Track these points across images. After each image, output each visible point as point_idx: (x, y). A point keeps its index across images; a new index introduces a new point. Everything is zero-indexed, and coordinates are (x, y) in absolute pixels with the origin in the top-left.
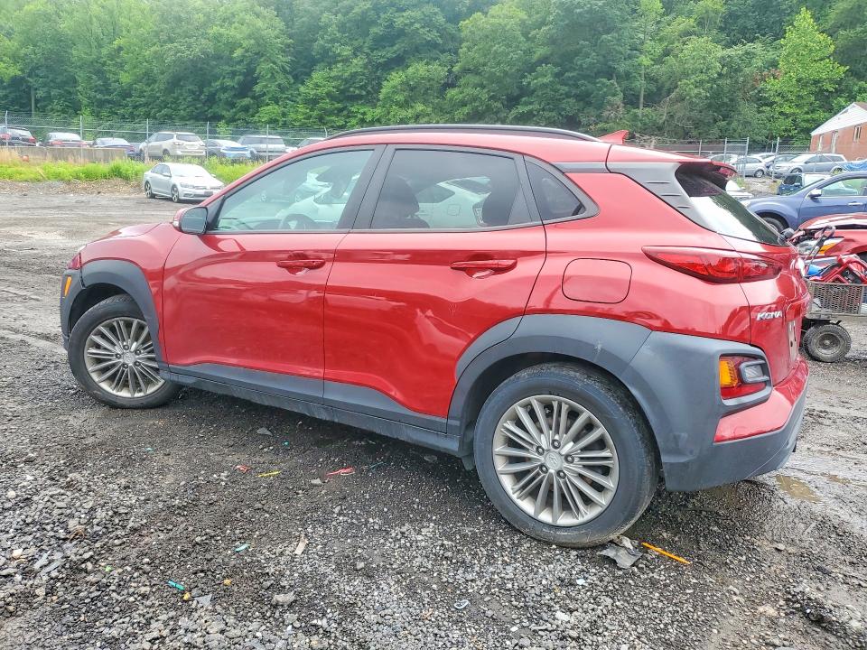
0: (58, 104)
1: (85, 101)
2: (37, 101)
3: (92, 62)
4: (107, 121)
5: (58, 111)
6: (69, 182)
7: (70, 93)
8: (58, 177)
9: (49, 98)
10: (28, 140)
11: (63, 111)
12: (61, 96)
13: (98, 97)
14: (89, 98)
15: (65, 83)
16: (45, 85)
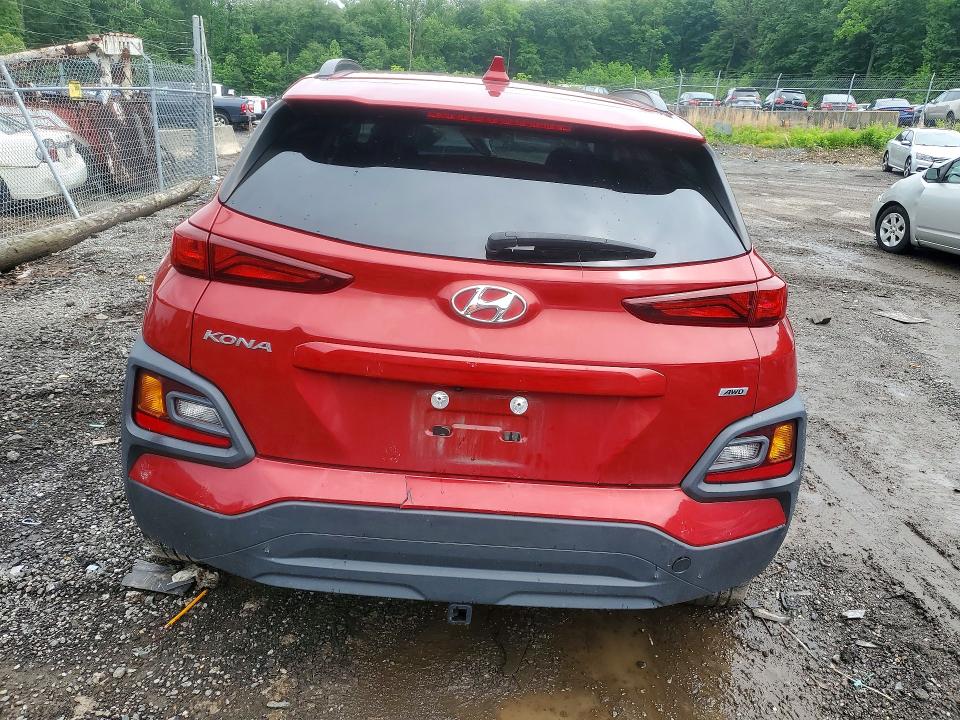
0: (897, 61)
1: (928, 55)
2: (876, 60)
3: (950, 8)
4: (948, 77)
5: (894, 70)
6: (810, 150)
7: (914, 47)
8: (802, 144)
9: (889, 56)
10: (800, 104)
11: (900, 70)
12: (903, 51)
13: (945, 49)
14: (935, 51)
15: (912, 36)
16: (888, 40)
